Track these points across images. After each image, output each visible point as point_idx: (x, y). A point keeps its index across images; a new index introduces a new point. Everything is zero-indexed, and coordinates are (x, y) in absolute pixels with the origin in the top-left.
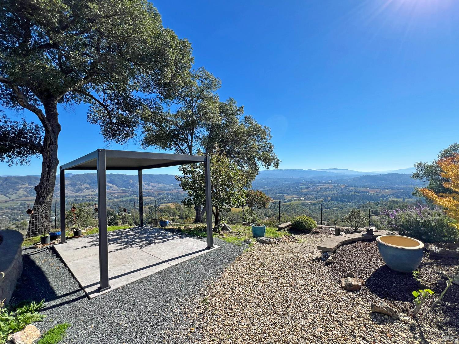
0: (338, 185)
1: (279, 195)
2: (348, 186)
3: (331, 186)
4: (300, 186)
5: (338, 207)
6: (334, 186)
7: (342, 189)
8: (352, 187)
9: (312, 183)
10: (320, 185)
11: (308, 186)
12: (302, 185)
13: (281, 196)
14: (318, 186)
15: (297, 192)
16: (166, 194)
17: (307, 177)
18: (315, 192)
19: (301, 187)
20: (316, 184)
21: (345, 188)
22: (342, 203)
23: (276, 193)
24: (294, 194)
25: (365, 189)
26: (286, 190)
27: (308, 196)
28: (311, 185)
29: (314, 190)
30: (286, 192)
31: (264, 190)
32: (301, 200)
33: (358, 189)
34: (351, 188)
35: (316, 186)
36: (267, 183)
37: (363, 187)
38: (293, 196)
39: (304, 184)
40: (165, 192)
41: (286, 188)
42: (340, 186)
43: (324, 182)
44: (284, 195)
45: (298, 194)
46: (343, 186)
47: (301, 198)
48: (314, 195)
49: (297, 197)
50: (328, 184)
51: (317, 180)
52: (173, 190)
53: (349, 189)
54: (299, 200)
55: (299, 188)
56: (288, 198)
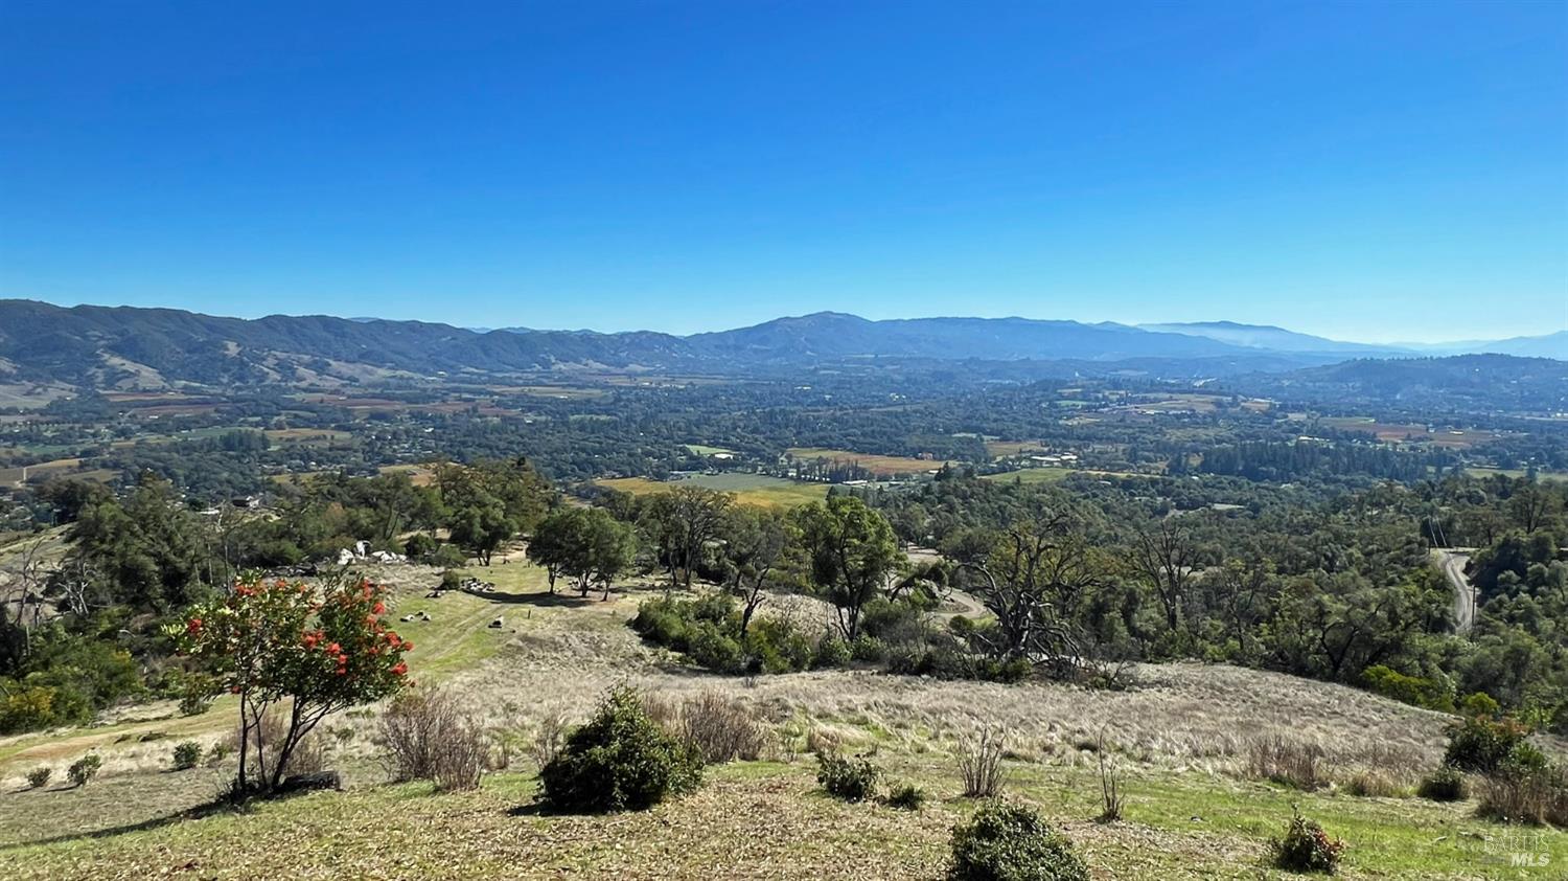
0: (1235, 398)
1: (959, 440)
2: (1283, 409)
3: (1198, 405)
4: (1062, 398)
5: (1239, 502)
6: (1219, 404)
7: (1254, 419)
8: (1299, 409)
9: (1116, 385)
10: (1152, 396)
11: (1097, 399)
12: (1073, 397)
13: (971, 440)
14: (1144, 401)
15: (1046, 426)
16: (413, 416)
17: (1095, 359)
18: (1130, 432)
19: (1064, 403)
20: (1137, 390)
21: (1269, 415)
22: (1253, 485)
23: (948, 431)
24: (1031, 436)
25: (1361, 421)
26: (992, 416)
27: (1098, 447)
28: (1114, 398)
29: (1122, 420)
30: (994, 425)
31: (889, 414)
32: (1065, 464)
33: (1327, 423)
34: (1294, 417)
35: (1133, 401)
36: (908, 380)
37: (1349, 414)
39: (1079, 390)
40: (408, 407)
41: (993, 406)
42: (1243, 404)
43: (1173, 385)
44: (982, 440)
45: (1049, 435)
46: (1261, 404)
47: (1064, 458)
48: (1123, 441)
49: (1046, 449)
50: (1192, 392)
51: (1141, 373)
52: (446, 397)
53: (1286, 422)
54: (1052, 462)
55: (1056, 406)
56: (1004, 454)
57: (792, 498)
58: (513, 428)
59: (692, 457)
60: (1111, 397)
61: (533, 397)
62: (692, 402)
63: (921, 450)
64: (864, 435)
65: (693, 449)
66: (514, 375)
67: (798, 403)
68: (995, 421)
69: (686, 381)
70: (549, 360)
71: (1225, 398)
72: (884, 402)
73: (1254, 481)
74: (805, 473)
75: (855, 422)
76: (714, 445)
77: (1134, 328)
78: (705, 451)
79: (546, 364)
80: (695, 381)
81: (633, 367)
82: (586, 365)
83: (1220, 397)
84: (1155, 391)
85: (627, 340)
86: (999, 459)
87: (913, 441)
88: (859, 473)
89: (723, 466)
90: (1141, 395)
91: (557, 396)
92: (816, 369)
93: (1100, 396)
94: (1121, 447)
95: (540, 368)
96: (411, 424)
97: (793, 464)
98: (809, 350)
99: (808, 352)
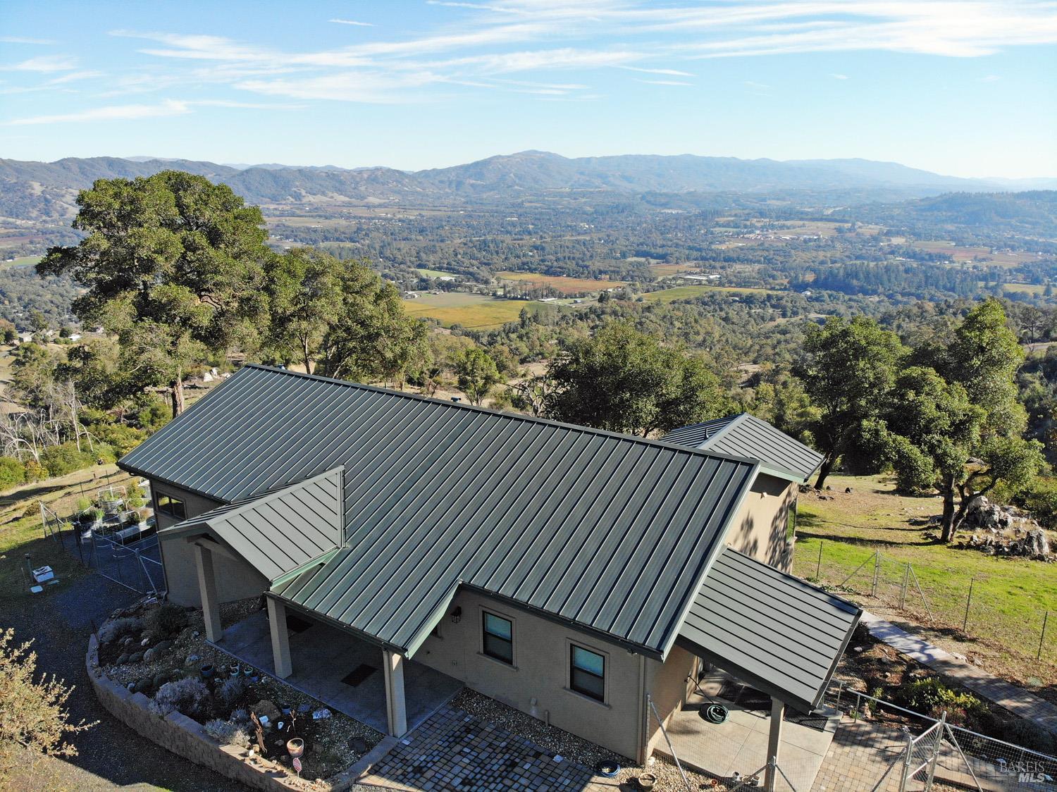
0: (854, 225)
1: (631, 263)
2: (888, 234)
3: (824, 231)
4: (718, 225)
5: (831, 312)
6: (840, 230)
7: (865, 242)
8: (899, 233)
9: (762, 214)
10: (789, 223)
11: (745, 226)
12: (727, 225)
13: (639, 264)
14: (782, 227)
15: (700, 250)
17: (750, 190)
18: (765, 254)
19: (717, 229)
20: (778, 218)
21: (875, 239)
22: (847, 297)
23: (624, 255)
24: (688, 259)
25: (943, 244)
26: (660, 242)
27: (738, 267)
28: (759, 225)
29: (762, 244)
30: (660, 250)
31: (578, 242)
32: (710, 282)
33: (918, 246)
34: (897, 241)
35: (773, 227)
36: (596, 212)
37: (937, 238)
38: (686, 266)
39: (732, 219)
41: (662, 234)
42: (859, 230)
43: (807, 213)
44: (649, 263)
45: (703, 259)
46: (870, 230)
47: (711, 277)
48: (759, 262)
49: (698, 270)
50: (821, 220)
51: (785, 203)
53: (888, 245)
54: (700, 281)
55: (712, 233)
56: (664, 274)
59: (422, 280)
60: (757, 224)
61: (289, 227)
62: (421, 231)
63: (601, 272)
64: (557, 260)
65: (423, 273)
66: (272, 207)
67: (508, 232)
68: (663, 246)
69: (416, 213)
70: (300, 194)
71: (846, 225)
72: (576, 231)
73: (847, 294)
74: (509, 292)
75: (551, 249)
76: (440, 269)
78: (433, 275)
79: (298, 197)
80: (424, 213)
81: (372, 200)
82: (332, 197)
83: (841, 224)
84: (793, 219)
85: (365, 176)
86: (660, 279)
87: (596, 265)
88: (551, 293)
89: (447, 287)
90: (782, 222)
91: (308, 225)
92: (523, 202)
93: (748, 223)
94: (757, 266)
95: (293, 200)
97: (501, 284)
98: (517, 185)
99: (516, 187)
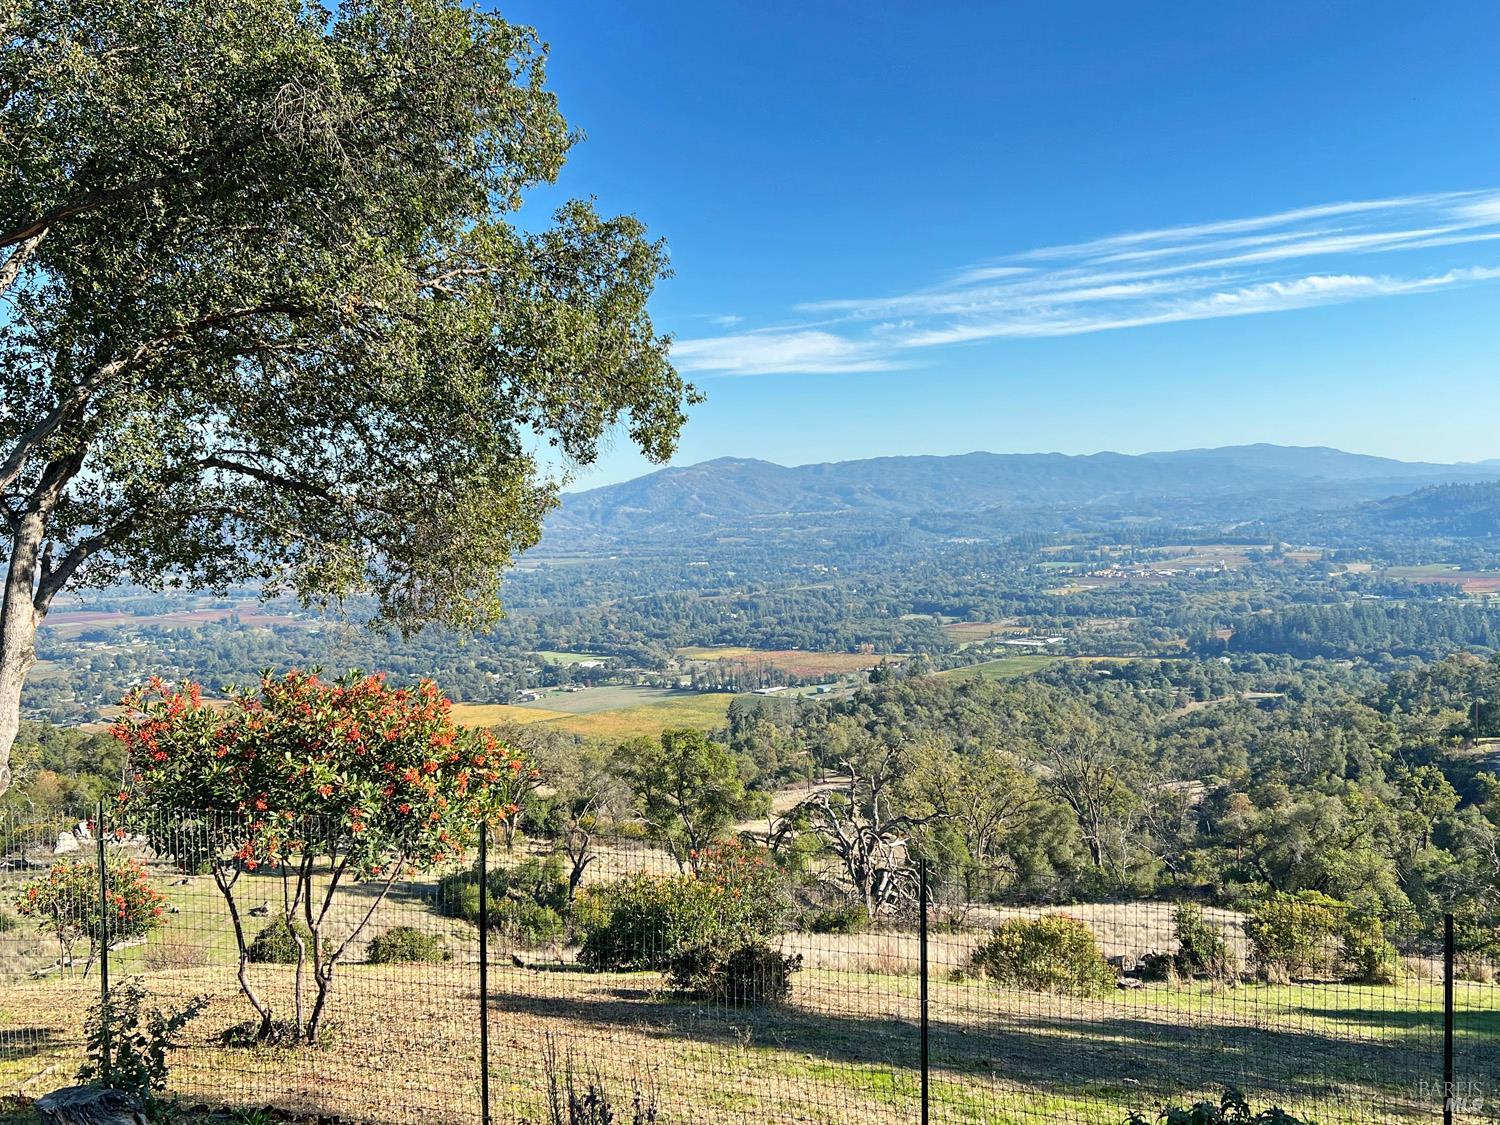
0: (1276, 546)
1: (909, 623)
2: (1339, 558)
3: (1228, 559)
4: (1045, 557)
5: (1280, 688)
6: (1254, 557)
7: (1301, 573)
8: (1356, 556)
10: (1166, 550)
11: (1094, 558)
12: (1061, 557)
13: (923, 624)
14: (1155, 557)
15: (1023, 598)
16: (145, 634)
17: (1090, 502)
18: (1137, 600)
19: (1046, 565)
20: (1146, 543)
21: (1319, 567)
22: (1298, 663)
23: (894, 611)
24: (1005, 612)
25: (1438, 568)
26: (953, 589)
27: (1094, 623)
28: (1115, 554)
29: (1128, 585)
30: (955, 601)
31: (814, 593)
32: (1050, 648)
33: (1397, 574)
34: (1356, 568)
35: (1140, 558)
36: (839, 546)
37: (1425, 560)
38: (1001, 625)
39: (1069, 547)
40: (137, 621)
41: (954, 575)
42: (1287, 554)
43: (1193, 533)
44: (940, 622)
45: (1030, 611)
46: (1305, 554)
47: (1051, 641)
48: (1129, 614)
49: (1026, 630)
50: (1220, 541)
51: (1152, 520)
52: (192, 603)
53: (1344, 576)
54: (1033, 648)
55: (1039, 571)
56: (969, 639)
57: (686, 716)
58: (290, 642)
59: (548, 669)
60: (1112, 554)
62: (546, 591)
63: (859, 640)
64: (781, 623)
65: (549, 657)
67: (692, 584)
68: (957, 595)
69: (536, 563)
71: (1263, 548)
72: (809, 578)
73: (1299, 658)
74: (702, 680)
75: (768, 606)
76: (578, 649)
77: (1140, 458)
78: (566, 660)
80: (549, 562)
83: (1256, 547)
84: (1170, 543)
86: (963, 647)
87: (850, 628)
88: (775, 677)
89: (591, 678)
90: (1153, 550)
92: (715, 536)
93: (1097, 553)
94: (1126, 622)
96: (139, 644)
97: (687, 667)
98: (704, 511)
99: (702, 514)
